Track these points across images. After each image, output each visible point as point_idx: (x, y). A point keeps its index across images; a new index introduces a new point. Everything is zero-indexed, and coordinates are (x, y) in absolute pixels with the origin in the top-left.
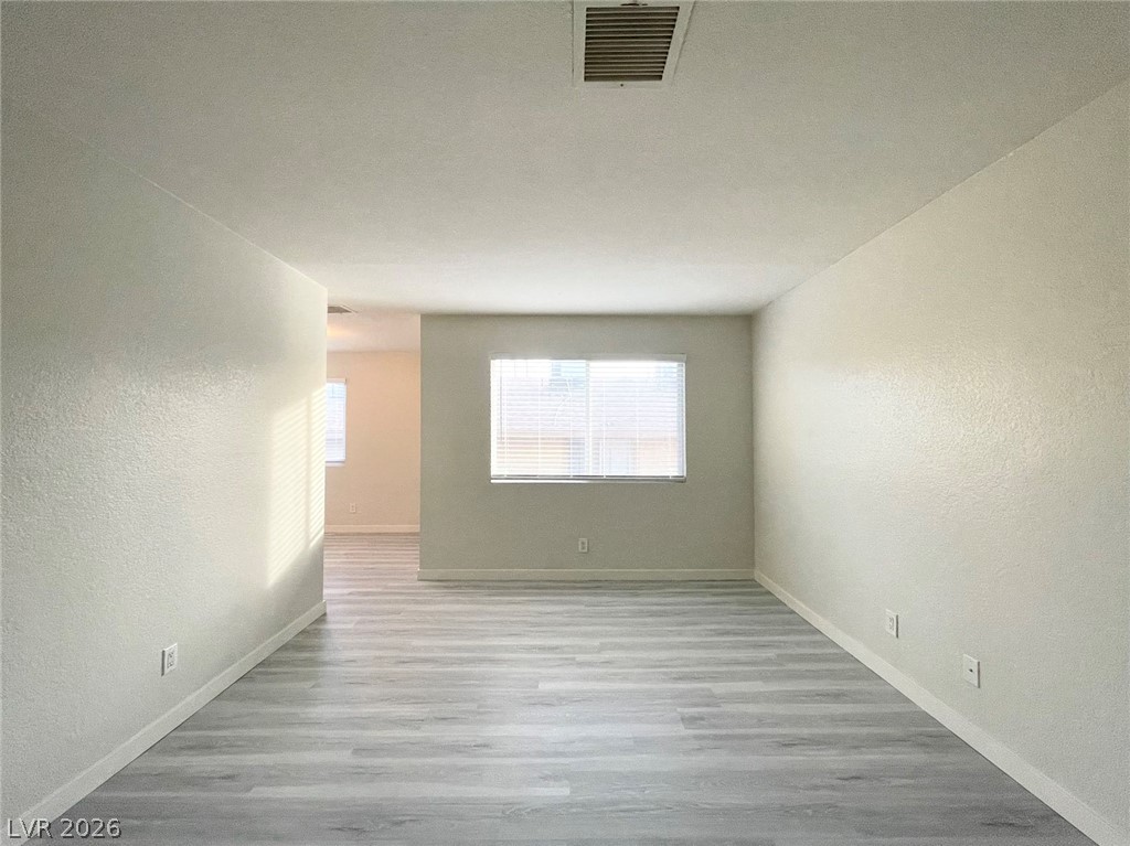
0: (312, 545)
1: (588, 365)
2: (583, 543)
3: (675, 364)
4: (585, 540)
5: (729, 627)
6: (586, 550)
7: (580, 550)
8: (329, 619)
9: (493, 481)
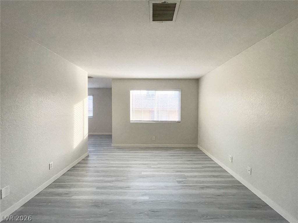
0: (85, 138)
1: (155, 92)
2: (154, 138)
3: (178, 92)
4: (154, 137)
6: (154, 140)
7: (153, 140)
8: (90, 156)
9: (131, 122)
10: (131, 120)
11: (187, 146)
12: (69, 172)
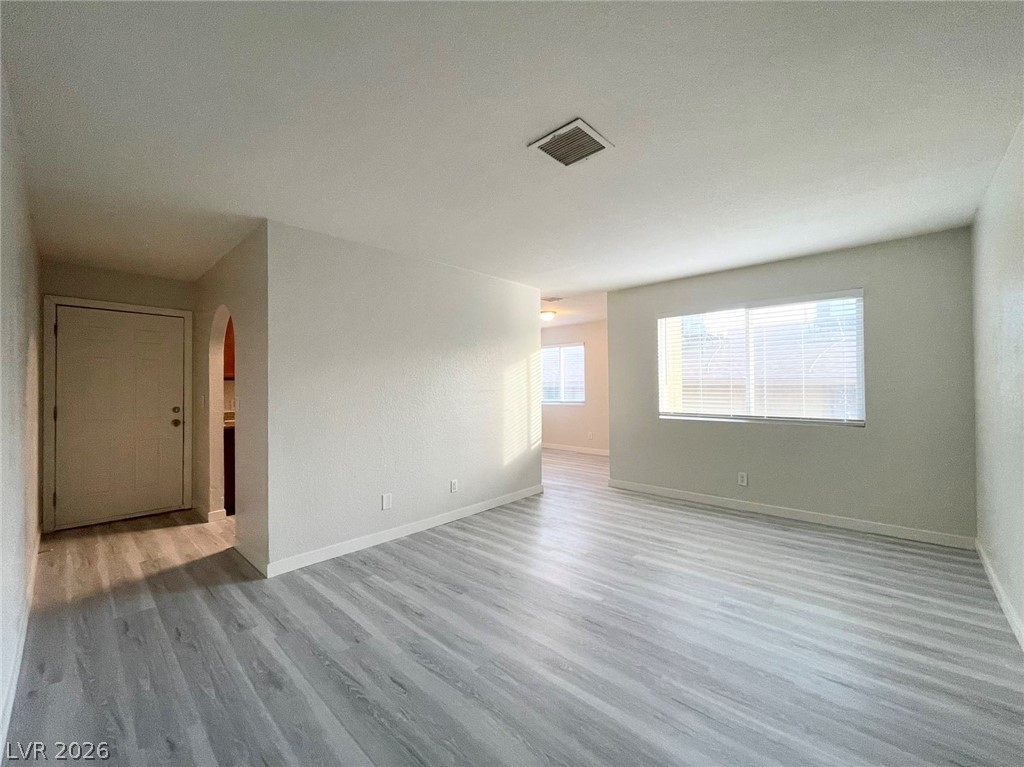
0: (533, 447)
1: (747, 313)
2: (742, 477)
4: (745, 474)
5: (860, 573)
6: (745, 484)
7: (739, 482)
8: (544, 495)
9: (661, 417)
10: (662, 409)
11: (888, 528)
12: (488, 513)
